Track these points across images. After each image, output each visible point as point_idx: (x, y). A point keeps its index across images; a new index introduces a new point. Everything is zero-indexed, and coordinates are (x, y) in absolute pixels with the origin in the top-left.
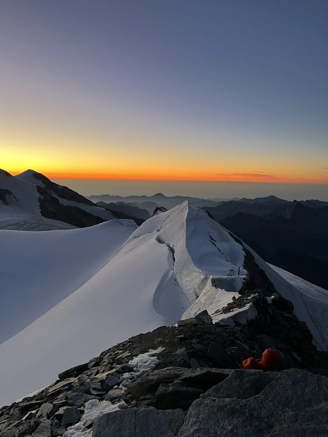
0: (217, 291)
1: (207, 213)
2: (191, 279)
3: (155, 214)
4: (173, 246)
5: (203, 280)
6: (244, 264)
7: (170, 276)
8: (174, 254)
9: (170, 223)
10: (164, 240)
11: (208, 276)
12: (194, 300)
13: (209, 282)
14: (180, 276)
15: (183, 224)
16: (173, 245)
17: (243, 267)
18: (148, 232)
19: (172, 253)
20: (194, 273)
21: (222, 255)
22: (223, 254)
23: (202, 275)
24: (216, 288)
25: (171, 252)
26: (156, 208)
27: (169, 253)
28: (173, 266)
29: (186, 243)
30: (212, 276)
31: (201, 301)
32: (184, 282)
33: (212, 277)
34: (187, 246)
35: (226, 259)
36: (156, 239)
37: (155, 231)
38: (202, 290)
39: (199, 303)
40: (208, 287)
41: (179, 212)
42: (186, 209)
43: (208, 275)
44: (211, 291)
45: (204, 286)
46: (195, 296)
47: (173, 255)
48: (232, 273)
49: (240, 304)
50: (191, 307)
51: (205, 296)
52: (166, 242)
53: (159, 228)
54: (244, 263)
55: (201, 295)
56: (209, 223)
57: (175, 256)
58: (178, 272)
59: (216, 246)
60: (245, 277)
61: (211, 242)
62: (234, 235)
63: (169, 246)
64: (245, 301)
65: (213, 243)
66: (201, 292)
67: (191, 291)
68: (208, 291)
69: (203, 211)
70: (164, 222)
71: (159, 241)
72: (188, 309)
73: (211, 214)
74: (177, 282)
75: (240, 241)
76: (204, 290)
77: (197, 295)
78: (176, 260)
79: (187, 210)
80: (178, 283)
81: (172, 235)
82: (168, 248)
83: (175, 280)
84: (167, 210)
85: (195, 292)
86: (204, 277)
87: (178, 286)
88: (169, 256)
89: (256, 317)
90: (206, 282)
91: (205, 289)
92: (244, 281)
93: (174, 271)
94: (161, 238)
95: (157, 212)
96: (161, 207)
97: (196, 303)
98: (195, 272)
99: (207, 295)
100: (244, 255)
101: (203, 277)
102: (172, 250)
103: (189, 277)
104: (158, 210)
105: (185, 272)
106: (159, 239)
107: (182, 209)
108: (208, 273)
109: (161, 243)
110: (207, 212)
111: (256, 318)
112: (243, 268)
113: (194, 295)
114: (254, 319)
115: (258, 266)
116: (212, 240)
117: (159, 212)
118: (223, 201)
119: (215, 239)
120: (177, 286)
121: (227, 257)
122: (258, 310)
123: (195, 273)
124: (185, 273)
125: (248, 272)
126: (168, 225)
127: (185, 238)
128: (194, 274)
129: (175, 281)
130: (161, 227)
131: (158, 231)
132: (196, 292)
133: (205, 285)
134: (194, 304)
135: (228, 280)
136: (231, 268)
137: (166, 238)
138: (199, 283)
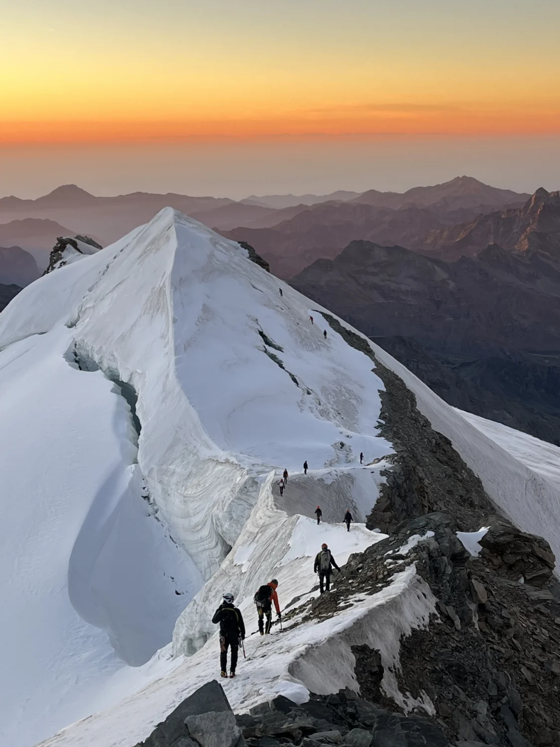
0: (294, 524)
1: (247, 251)
2: (200, 489)
3: (55, 262)
4: (130, 379)
5: (244, 489)
6: (383, 422)
7: (128, 485)
8: (137, 406)
9: (115, 294)
10: (96, 358)
11: (259, 472)
12: (217, 560)
13: (265, 493)
14: (160, 482)
15: (160, 293)
16: (128, 373)
17: (379, 431)
18: (33, 332)
19: (129, 402)
20: (211, 468)
21: (306, 394)
22: (309, 393)
23: (238, 473)
24: (291, 514)
25: (124, 401)
26: (60, 240)
27: (118, 404)
28: (135, 447)
29: (177, 362)
30: (273, 473)
31: (239, 563)
32: (176, 501)
33: (275, 474)
34: (182, 374)
35: (320, 408)
36: (66, 356)
37: (60, 327)
38: (242, 526)
39: (233, 571)
40: (260, 514)
41: (145, 252)
42: (168, 238)
43: (259, 469)
44: (274, 525)
45: (247, 512)
46: (219, 547)
47: (133, 410)
48: (342, 454)
49: (371, 577)
50: (204, 590)
51: (254, 545)
52: (105, 365)
53: (76, 316)
54: (380, 418)
55: (239, 541)
56: (254, 287)
57: (139, 413)
58: (152, 469)
59: (281, 366)
60: (388, 465)
61: (266, 351)
62: (344, 324)
63: (114, 377)
64: (390, 564)
65: (273, 357)
66: (238, 531)
67: (205, 532)
68: (263, 528)
69: (229, 244)
70: (90, 290)
71: (76, 361)
72: (195, 598)
73: (258, 252)
74: (154, 504)
75: (364, 341)
76: (249, 526)
77: (224, 543)
78: (142, 426)
79: (173, 244)
80: (156, 508)
81: (123, 338)
82: (112, 384)
83: (145, 497)
84: (101, 248)
85: (219, 535)
86: (247, 477)
87: (157, 518)
88: (117, 415)
89: (432, 616)
90: (254, 494)
91: (249, 521)
92: (384, 480)
93: (141, 464)
94: (86, 350)
95: (63, 254)
96: (78, 237)
97: (221, 574)
98: (214, 463)
99: (260, 542)
100: (379, 391)
101: (243, 481)
102: (128, 393)
103: (195, 481)
104: (65, 247)
105: (177, 468)
106: (76, 355)
107: (153, 242)
108: (259, 461)
109: (87, 369)
110: (244, 245)
111: (431, 624)
112: (380, 436)
113: (214, 543)
114: (425, 627)
115: (427, 424)
116: (267, 346)
117: (69, 254)
118: (301, 205)
119: (277, 343)
120: (152, 517)
121: (323, 400)
122: (436, 593)
123: (214, 468)
124: (178, 470)
125: (395, 446)
126: (107, 302)
127: (171, 345)
128: (213, 470)
129: (146, 501)
130: (82, 312)
131: (72, 325)
132: (223, 532)
133: (252, 506)
134: (216, 578)
135: (329, 482)
136: (339, 439)
137: (104, 349)
138: (229, 502)
